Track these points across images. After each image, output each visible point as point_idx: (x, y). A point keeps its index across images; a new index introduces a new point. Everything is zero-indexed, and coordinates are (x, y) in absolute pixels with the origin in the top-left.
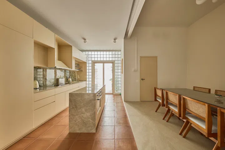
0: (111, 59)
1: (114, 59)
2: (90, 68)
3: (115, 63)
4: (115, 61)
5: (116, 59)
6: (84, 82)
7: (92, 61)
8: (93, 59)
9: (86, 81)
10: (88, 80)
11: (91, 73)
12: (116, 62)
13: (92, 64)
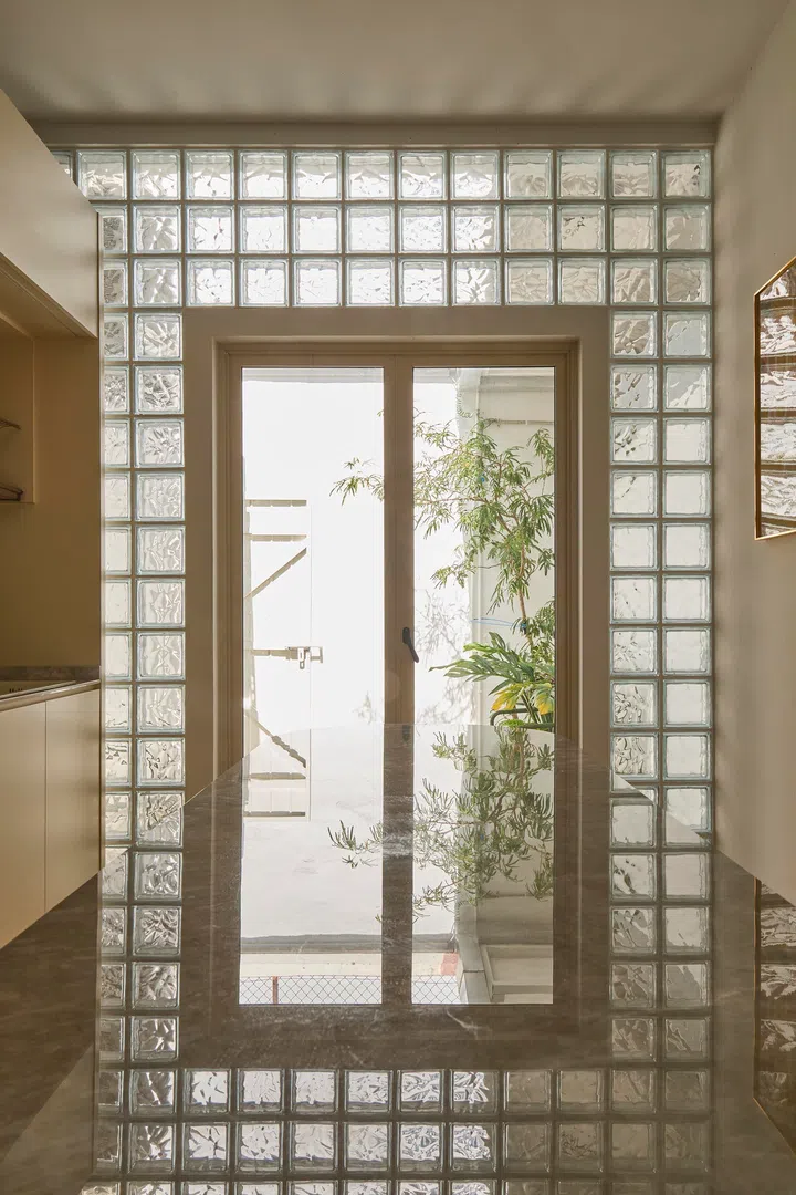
0: (531, 287)
1: (582, 286)
2: (166, 445)
3: (605, 360)
4: (600, 316)
5: (632, 281)
6: (58, 706)
7: (197, 320)
8: (213, 288)
9: (85, 673)
10: (114, 656)
11: (177, 537)
12: (624, 332)
13: (191, 364)
